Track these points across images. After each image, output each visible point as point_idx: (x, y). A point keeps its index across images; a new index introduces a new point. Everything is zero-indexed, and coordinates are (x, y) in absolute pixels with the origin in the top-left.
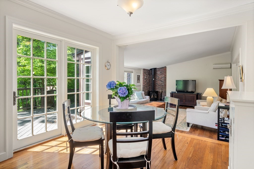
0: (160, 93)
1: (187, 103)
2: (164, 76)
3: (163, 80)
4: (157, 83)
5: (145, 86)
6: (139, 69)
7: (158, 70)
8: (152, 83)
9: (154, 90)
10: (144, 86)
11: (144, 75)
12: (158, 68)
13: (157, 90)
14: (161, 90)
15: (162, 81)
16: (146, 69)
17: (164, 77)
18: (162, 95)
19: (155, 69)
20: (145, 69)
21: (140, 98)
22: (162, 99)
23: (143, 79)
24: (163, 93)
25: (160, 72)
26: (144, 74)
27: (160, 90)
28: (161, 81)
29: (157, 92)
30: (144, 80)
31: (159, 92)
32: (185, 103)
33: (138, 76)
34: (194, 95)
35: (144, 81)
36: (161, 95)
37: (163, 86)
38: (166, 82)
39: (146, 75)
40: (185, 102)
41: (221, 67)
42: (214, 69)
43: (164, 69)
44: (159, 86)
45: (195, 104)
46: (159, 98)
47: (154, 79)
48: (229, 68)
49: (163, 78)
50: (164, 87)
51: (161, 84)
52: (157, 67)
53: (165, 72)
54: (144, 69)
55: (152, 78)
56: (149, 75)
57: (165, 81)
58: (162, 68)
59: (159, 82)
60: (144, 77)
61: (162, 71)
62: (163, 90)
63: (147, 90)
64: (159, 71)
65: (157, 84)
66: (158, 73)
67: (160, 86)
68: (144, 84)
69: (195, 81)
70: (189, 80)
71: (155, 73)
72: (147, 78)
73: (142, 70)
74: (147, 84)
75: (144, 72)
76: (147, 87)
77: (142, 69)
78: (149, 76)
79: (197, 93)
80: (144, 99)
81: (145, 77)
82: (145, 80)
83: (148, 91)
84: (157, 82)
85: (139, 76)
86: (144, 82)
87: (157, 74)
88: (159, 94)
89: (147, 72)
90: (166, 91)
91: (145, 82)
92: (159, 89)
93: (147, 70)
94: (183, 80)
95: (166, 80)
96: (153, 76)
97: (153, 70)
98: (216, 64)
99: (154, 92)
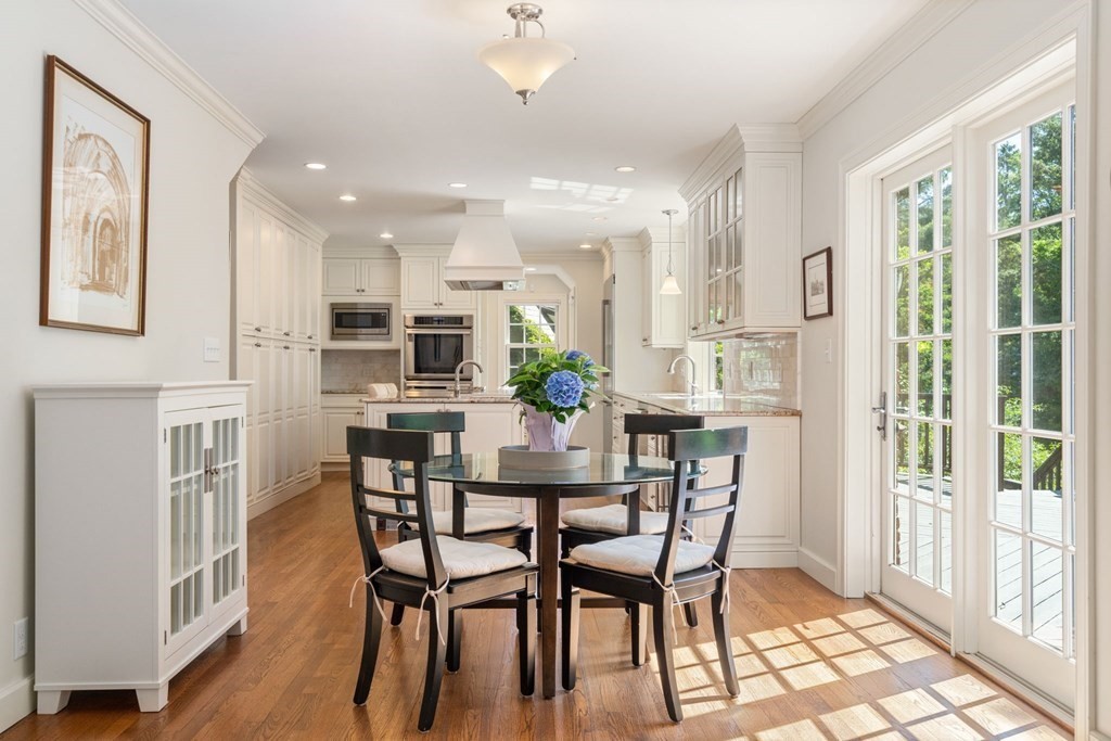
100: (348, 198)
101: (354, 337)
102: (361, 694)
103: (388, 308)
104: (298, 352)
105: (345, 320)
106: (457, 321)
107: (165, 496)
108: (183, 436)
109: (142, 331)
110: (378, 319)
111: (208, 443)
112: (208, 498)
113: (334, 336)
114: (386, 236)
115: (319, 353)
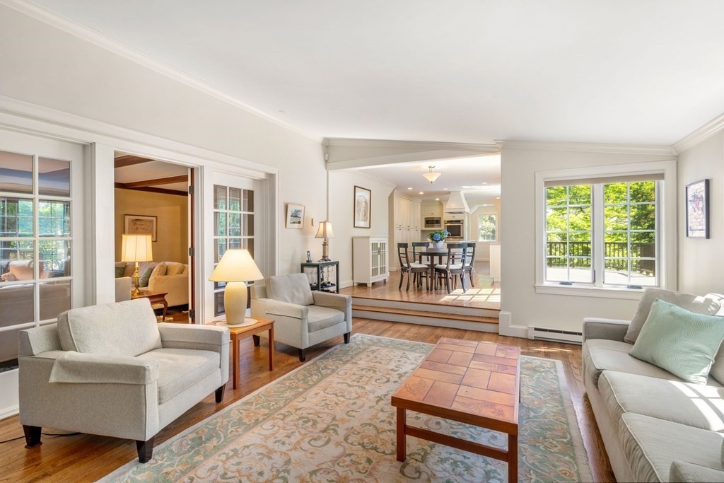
100: (421, 193)
101: (433, 227)
102: (400, 287)
103: (440, 218)
104: (413, 232)
105: (429, 222)
106: (459, 221)
107: (371, 254)
108: (374, 245)
109: (370, 227)
110: (437, 222)
111: (379, 246)
112: (379, 256)
113: (426, 226)
114: (437, 199)
115: (420, 231)
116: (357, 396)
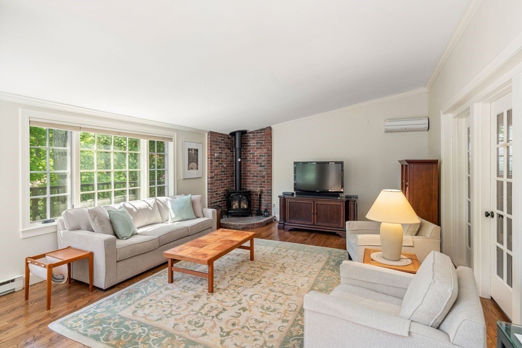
0: (256, 195)
1: (320, 224)
2: (265, 151)
3: (265, 161)
4: (249, 168)
5: (215, 178)
6: (196, 133)
7: (251, 135)
8: (236, 171)
9: (240, 189)
10: (211, 178)
11: (211, 149)
12: (250, 131)
13: (251, 188)
14: (260, 187)
15: (260, 163)
16: (219, 134)
17: (267, 155)
18: (263, 200)
19: (243, 133)
20: (217, 133)
21: (185, 217)
22: (263, 212)
23: (208, 158)
24: (265, 195)
25: (255, 142)
26: (211, 147)
27: (257, 187)
28: (259, 165)
29: (248, 195)
30: (211, 161)
31: (255, 192)
32: (315, 224)
33: (189, 150)
34: (339, 203)
35: (211, 164)
36: (260, 201)
37: (264, 177)
38: (271, 166)
39: (219, 148)
40: (315, 221)
41: (404, 127)
42: (387, 131)
43: (266, 134)
44: (255, 178)
45: (342, 226)
46: (255, 209)
47: (239, 160)
48: (424, 130)
49: (263, 158)
50: (266, 181)
51: (260, 171)
52: (250, 128)
53: (270, 142)
54: (212, 134)
55: (236, 156)
56: (229, 149)
57: (269, 163)
58: (262, 130)
59: (253, 168)
60: (211, 155)
61: (262, 138)
62: (264, 187)
63: (222, 188)
64: (254, 138)
65: (249, 171)
66: (252, 143)
67: (257, 176)
68: (211, 172)
69: (342, 163)
70: (328, 163)
71: (244, 144)
72: (224, 156)
73: (207, 134)
74: (224, 171)
75: (210, 141)
76: (222, 180)
77: (206, 131)
78: (229, 151)
79: (347, 197)
80: (198, 217)
81: (216, 155)
82: (215, 163)
83: (226, 190)
84: (249, 166)
85: (197, 150)
86: (211, 167)
87: (248, 146)
88: (256, 198)
89: (223, 140)
90: (271, 190)
91: (216, 166)
92: (253, 186)
93: (222, 134)
94: (317, 163)
95: (271, 161)
96: (238, 152)
97: (237, 134)
98: (391, 120)
99: (240, 193)
116: (274, 284)
